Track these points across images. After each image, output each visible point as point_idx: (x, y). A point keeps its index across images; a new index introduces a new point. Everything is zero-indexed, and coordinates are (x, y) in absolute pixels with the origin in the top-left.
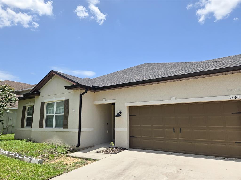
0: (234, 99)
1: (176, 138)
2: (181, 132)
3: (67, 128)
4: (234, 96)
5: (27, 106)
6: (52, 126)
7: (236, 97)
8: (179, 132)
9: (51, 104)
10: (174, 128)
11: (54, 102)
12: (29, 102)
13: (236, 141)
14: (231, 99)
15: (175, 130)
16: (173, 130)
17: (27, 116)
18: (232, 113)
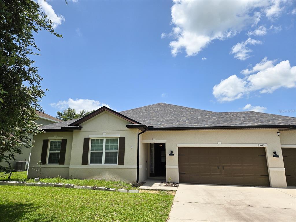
0: (261, 146)
1: (220, 173)
2: (223, 169)
3: (123, 165)
4: (261, 145)
5: (50, 140)
6: (101, 163)
7: (262, 145)
8: (222, 169)
9: (98, 140)
10: (218, 166)
11: (103, 138)
12: (55, 136)
13: (261, 175)
14: (259, 147)
15: (219, 167)
16: (217, 167)
17: (50, 151)
18: (259, 156)
